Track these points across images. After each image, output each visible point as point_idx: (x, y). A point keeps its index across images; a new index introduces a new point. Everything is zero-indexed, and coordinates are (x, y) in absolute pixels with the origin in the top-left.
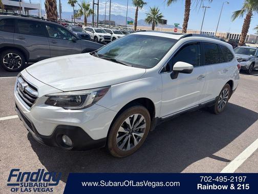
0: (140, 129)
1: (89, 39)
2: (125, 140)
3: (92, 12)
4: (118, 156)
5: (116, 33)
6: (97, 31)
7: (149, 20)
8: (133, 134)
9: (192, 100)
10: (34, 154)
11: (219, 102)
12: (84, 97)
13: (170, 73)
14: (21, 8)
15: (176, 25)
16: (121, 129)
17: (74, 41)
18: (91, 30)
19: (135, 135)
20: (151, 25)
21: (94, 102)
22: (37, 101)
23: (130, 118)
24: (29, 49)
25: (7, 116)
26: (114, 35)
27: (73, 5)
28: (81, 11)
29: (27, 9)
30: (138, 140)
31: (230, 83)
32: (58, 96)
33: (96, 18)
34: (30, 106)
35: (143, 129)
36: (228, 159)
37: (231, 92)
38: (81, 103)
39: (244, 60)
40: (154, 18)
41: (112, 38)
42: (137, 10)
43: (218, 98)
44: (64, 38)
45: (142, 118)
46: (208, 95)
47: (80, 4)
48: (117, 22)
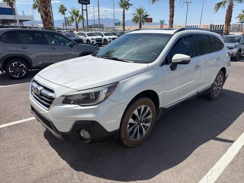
0: (147, 119)
1: (83, 43)
2: (135, 130)
3: (82, 18)
4: (130, 145)
5: (106, 35)
6: (89, 35)
7: (136, 20)
8: (141, 124)
9: (191, 89)
10: (53, 151)
11: (215, 88)
12: (97, 94)
13: (169, 66)
14: (16, 20)
15: (162, 22)
16: (131, 121)
17: (71, 46)
18: (83, 34)
19: (143, 125)
20: (138, 24)
21: (106, 98)
22: (55, 101)
23: (138, 109)
24: (32, 57)
25: (22, 119)
26: (105, 37)
27: (64, 13)
28: (72, 18)
29: (21, 21)
30: (146, 130)
31: (223, 70)
32: (73, 95)
33: (85, 23)
34: (48, 107)
35: (150, 119)
36: (231, 140)
37: (225, 78)
38: (95, 99)
39: (231, 48)
40: (140, 17)
41: (103, 40)
42: (124, 12)
43: (213, 85)
44: (62, 44)
45: (149, 108)
46: (204, 83)
47: (71, 11)
48: (105, 25)
